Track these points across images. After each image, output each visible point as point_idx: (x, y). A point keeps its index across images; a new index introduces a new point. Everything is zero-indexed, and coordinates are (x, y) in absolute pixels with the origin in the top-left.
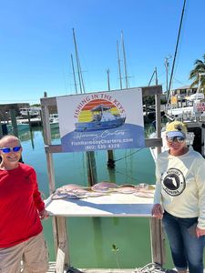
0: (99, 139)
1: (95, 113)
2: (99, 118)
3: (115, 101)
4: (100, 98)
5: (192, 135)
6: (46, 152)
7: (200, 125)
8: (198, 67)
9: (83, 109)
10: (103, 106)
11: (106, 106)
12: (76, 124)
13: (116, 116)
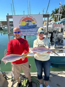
0: (27, 32)
1: (26, 22)
2: (28, 24)
3: (34, 19)
4: (28, 17)
5: (50, 34)
6: (9, 35)
7: (53, 31)
8: (53, 13)
9: (22, 21)
10: (29, 20)
11: (31, 20)
12: (20, 26)
13: (34, 24)
